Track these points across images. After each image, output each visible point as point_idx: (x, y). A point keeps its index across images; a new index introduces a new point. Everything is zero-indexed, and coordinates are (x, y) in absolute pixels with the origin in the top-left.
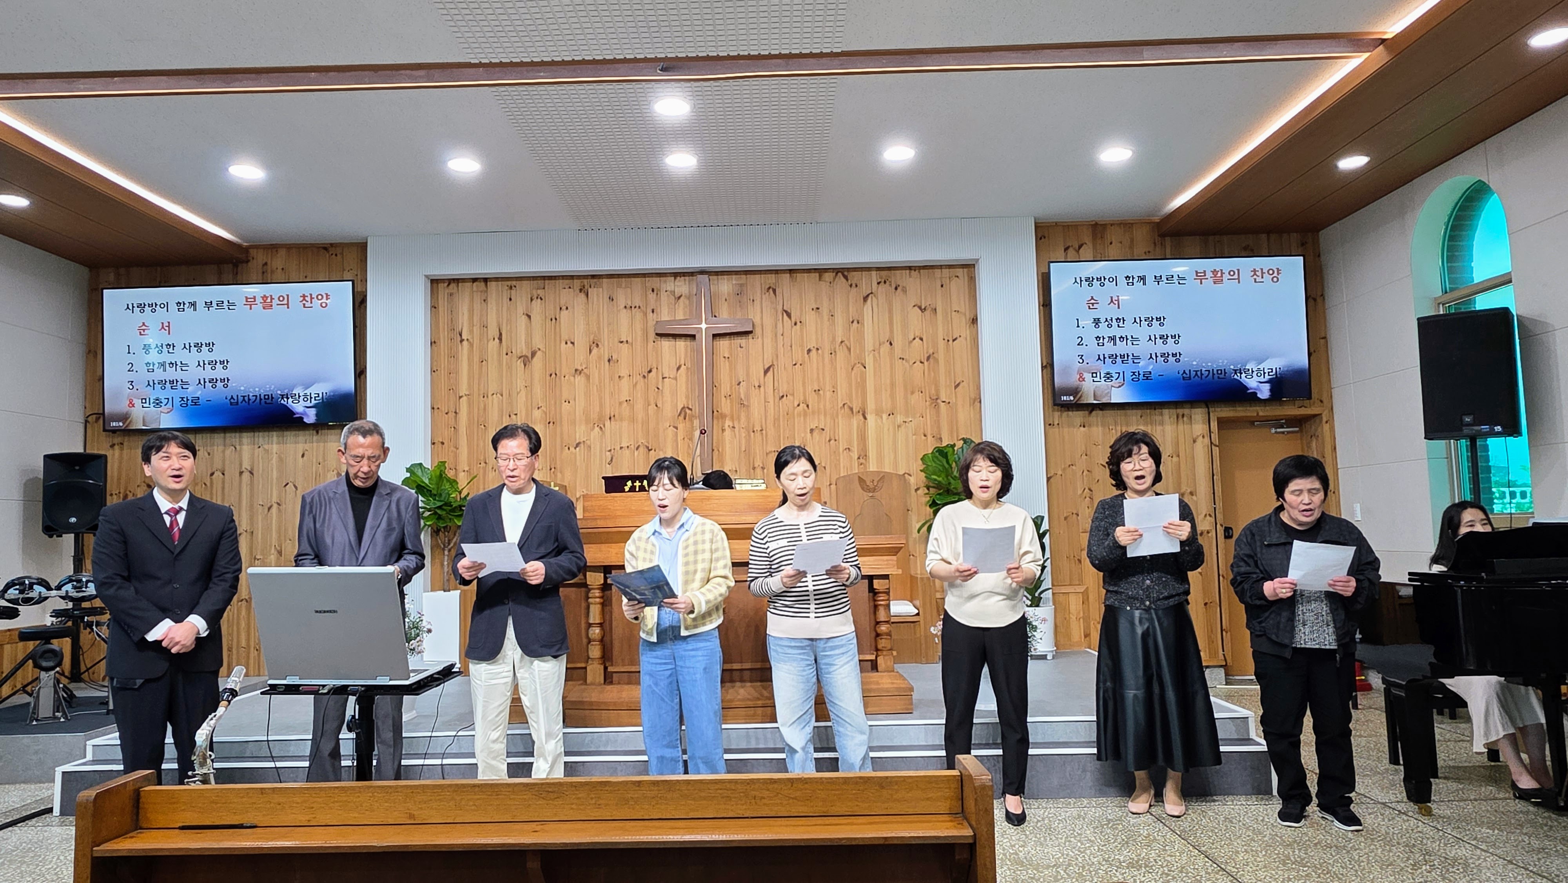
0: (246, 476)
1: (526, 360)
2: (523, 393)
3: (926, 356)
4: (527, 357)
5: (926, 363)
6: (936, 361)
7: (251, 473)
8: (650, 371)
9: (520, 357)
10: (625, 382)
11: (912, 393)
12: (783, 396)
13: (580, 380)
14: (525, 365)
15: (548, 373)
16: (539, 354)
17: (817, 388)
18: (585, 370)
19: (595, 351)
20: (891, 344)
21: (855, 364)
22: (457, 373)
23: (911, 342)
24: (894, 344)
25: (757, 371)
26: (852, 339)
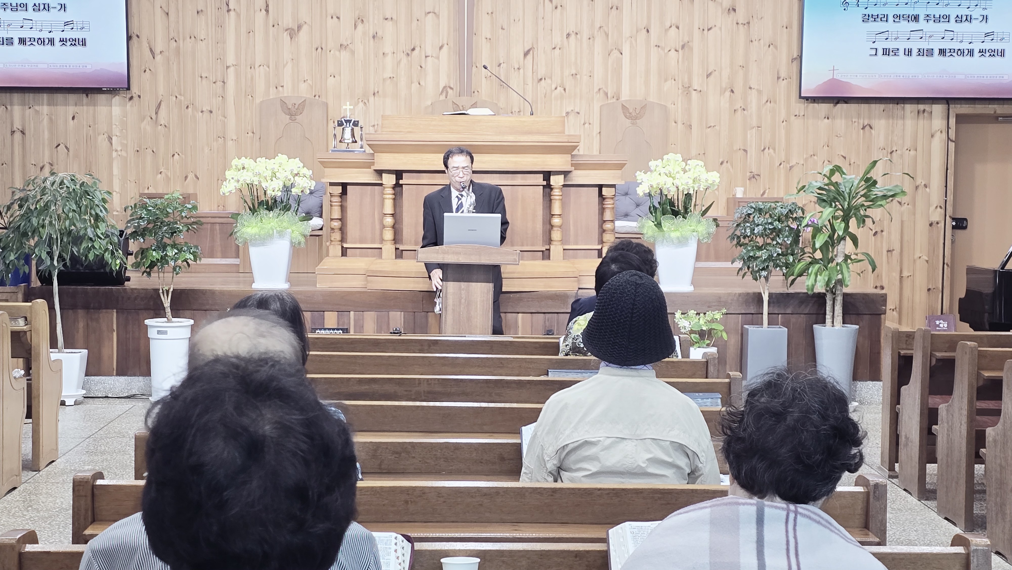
0: (18, 135)
1: (293, 33)
2: (290, 65)
3: (681, 44)
4: (293, 30)
5: (680, 50)
6: (691, 49)
7: (23, 133)
8: (413, 49)
9: (286, 30)
10: (389, 59)
11: (666, 80)
12: (541, 79)
13: (344, 55)
14: (291, 38)
15: (315, 46)
16: (305, 28)
17: (574, 72)
18: (350, 45)
19: (360, 27)
20: (648, 31)
21: (612, 50)
22: (224, 42)
23: (666, 30)
24: (652, 31)
25: (517, 52)
26: (610, 25)
